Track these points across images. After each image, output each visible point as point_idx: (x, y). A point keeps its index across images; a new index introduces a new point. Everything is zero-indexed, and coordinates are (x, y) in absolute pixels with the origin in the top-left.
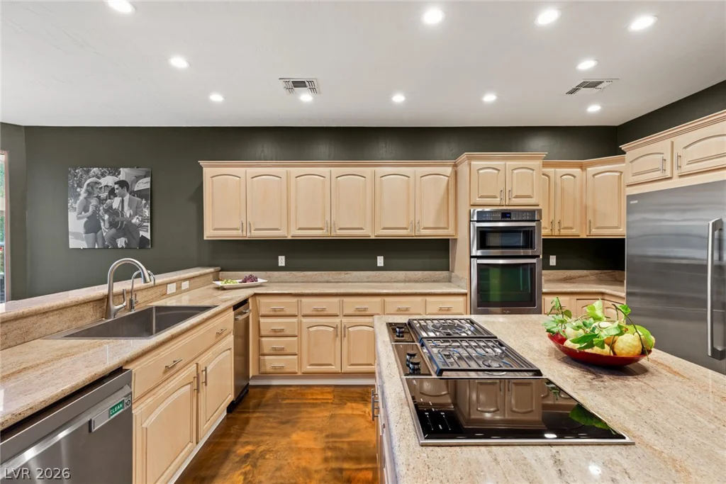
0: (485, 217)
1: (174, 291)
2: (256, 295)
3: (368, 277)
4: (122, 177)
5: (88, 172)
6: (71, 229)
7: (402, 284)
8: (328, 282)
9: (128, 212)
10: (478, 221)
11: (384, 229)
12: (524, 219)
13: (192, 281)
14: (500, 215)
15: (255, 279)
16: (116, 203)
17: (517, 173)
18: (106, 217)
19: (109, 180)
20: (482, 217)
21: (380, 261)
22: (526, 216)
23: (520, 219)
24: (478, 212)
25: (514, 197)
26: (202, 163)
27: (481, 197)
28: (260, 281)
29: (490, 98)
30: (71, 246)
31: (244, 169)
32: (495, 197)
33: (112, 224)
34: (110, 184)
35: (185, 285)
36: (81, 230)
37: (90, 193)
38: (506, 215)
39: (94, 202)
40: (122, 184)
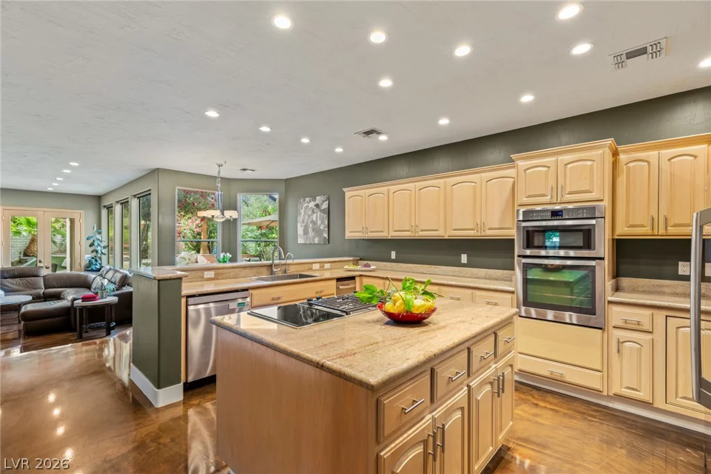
0: (531, 217)
1: (318, 268)
2: (361, 276)
3: (454, 271)
4: (317, 202)
5: (304, 200)
6: (299, 233)
7: (484, 281)
8: (422, 273)
9: (319, 223)
10: (524, 221)
11: (455, 230)
12: (579, 216)
13: (333, 264)
14: (549, 214)
15: (369, 266)
16: (314, 217)
17: (570, 168)
18: (311, 226)
19: (312, 204)
20: (528, 215)
21: (464, 258)
22: (583, 213)
23: (574, 217)
24: (523, 212)
25: (568, 194)
26: (344, 189)
27: (529, 197)
28: (372, 267)
29: (527, 98)
30: (299, 242)
31: (363, 191)
32: (544, 195)
33: (314, 230)
34: (313, 206)
35: (327, 266)
36: (302, 233)
37: (305, 212)
38: (556, 214)
39: (306, 217)
40: (317, 206)
